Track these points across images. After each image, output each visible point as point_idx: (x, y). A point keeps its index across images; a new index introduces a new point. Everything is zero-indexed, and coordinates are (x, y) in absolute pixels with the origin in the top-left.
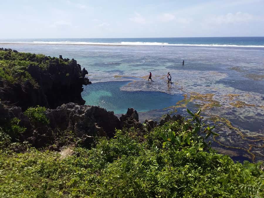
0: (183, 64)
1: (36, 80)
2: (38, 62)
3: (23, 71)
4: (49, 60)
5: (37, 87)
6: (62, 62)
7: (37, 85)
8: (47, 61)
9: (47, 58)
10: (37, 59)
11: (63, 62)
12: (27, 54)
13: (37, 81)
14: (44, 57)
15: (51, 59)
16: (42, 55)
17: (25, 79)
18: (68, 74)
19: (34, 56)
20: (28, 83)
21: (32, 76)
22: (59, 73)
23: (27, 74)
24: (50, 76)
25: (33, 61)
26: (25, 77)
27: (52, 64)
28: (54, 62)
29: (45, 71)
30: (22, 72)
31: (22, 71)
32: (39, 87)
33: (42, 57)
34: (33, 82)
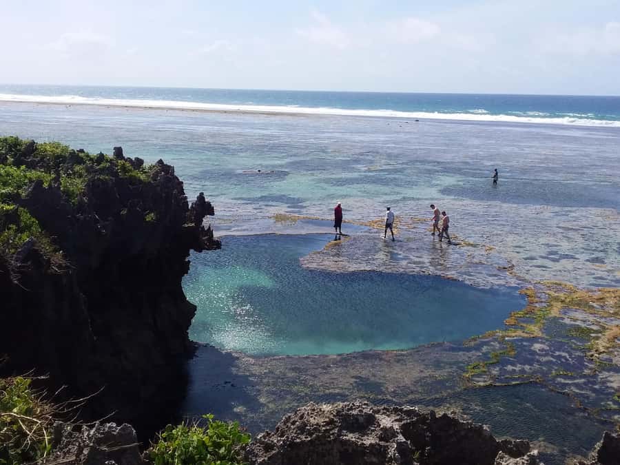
0: (495, 181)
1: (54, 242)
2: (48, 171)
3: (12, 207)
4: (84, 163)
5: (60, 267)
6: (130, 170)
7: (58, 258)
8: (77, 168)
9: (77, 157)
10: (42, 159)
11: (133, 174)
12: (6, 139)
13: (58, 243)
14: (67, 155)
15: (91, 159)
16: (57, 146)
17: (20, 239)
18: (150, 217)
19: (32, 147)
20: (31, 254)
21: (43, 225)
22: (124, 212)
23: (26, 217)
24: (97, 221)
25: (32, 166)
26: (20, 230)
27: (99, 179)
28: (102, 171)
29: (81, 207)
30: (7, 211)
31: (7, 207)
32: (67, 267)
33: (59, 151)
34: (45, 246)
